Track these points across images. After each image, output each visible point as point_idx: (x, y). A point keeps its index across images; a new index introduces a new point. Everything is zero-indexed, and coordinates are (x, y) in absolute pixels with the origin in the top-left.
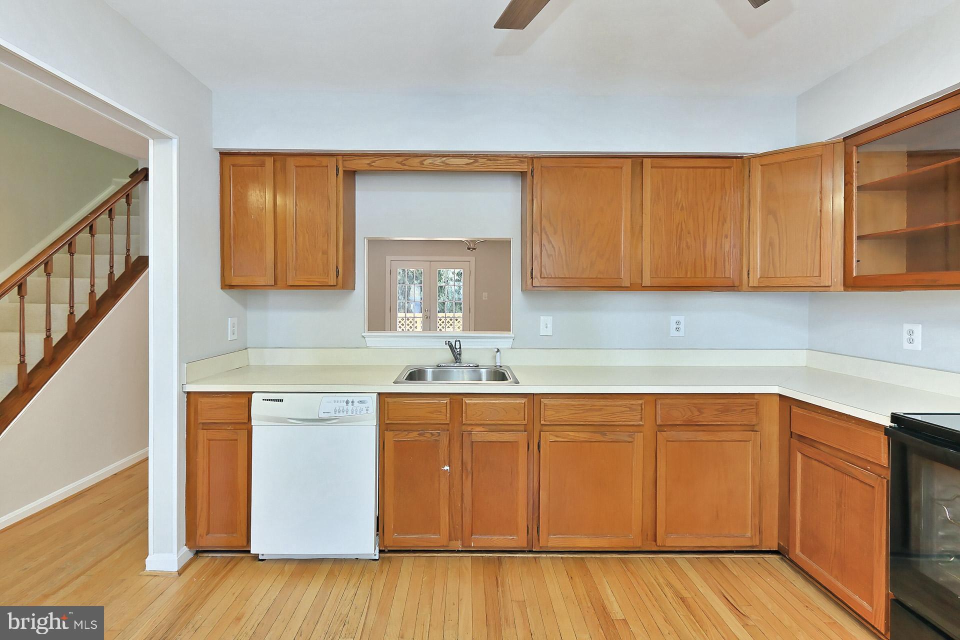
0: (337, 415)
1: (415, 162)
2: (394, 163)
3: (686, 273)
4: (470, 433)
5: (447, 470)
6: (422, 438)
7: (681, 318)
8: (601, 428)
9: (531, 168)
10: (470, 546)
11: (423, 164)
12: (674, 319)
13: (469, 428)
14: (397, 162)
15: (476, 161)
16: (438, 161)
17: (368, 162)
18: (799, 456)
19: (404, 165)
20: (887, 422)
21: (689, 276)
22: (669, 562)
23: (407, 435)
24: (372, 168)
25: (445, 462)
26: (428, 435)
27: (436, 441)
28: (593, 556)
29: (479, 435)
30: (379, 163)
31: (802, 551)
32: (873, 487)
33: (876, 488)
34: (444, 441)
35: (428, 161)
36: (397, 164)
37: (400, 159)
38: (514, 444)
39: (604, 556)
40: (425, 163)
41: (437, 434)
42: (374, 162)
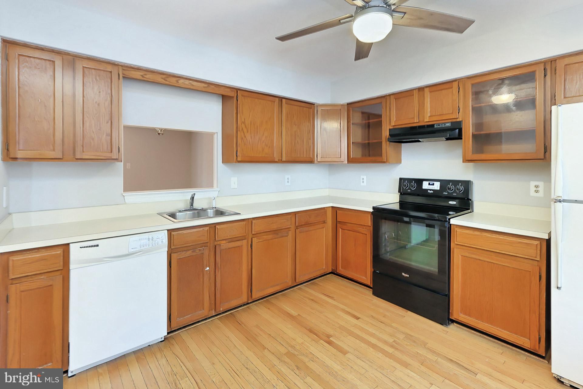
0: (142, 248)
1: (173, 81)
2: (159, 79)
3: (297, 155)
4: (220, 245)
5: (208, 270)
6: (194, 254)
7: (289, 177)
8: (275, 232)
9: (236, 95)
10: (220, 311)
11: (178, 82)
12: (287, 177)
13: (219, 243)
14: (162, 78)
15: (209, 86)
16: (187, 82)
17: (142, 74)
18: (340, 229)
19: (166, 81)
20: (371, 210)
21: (298, 156)
22: (300, 289)
23: (185, 253)
24: (144, 79)
25: (207, 265)
26: (198, 251)
27: (202, 253)
28: (271, 297)
29: (224, 245)
30: (149, 76)
31: (342, 268)
32: (366, 234)
33: (367, 234)
34: (206, 252)
35: (181, 81)
36: (161, 79)
37: (164, 76)
38: (240, 247)
39: (275, 295)
40: (179, 82)
41: (203, 249)
42: (146, 75)
